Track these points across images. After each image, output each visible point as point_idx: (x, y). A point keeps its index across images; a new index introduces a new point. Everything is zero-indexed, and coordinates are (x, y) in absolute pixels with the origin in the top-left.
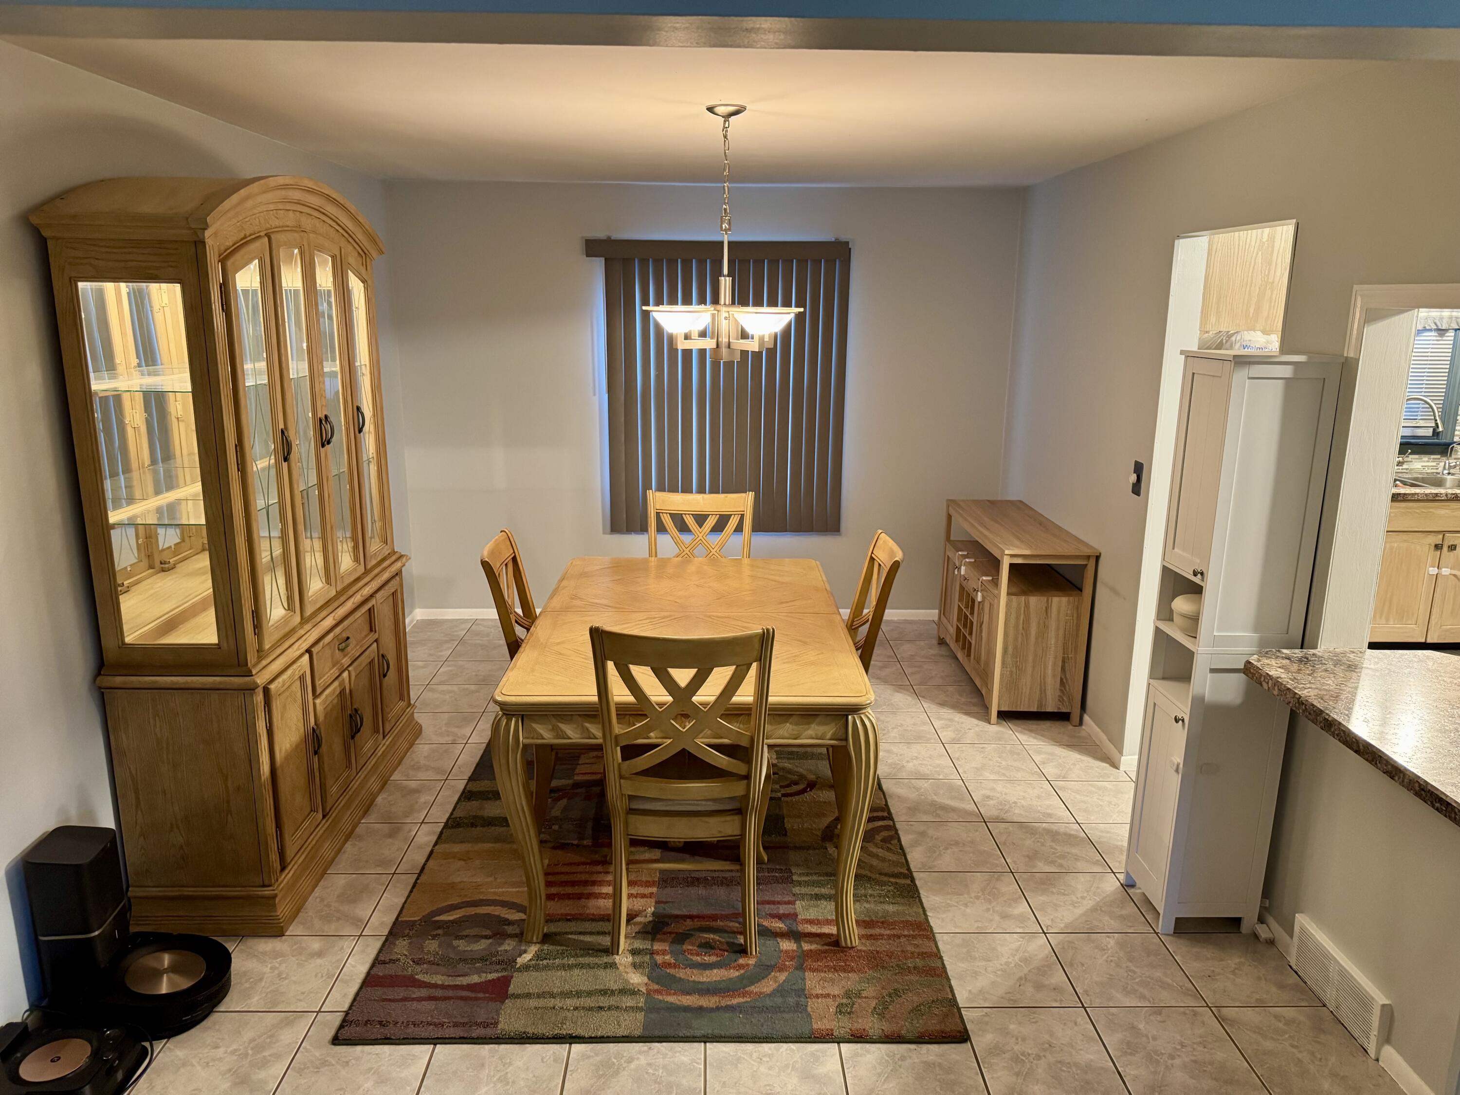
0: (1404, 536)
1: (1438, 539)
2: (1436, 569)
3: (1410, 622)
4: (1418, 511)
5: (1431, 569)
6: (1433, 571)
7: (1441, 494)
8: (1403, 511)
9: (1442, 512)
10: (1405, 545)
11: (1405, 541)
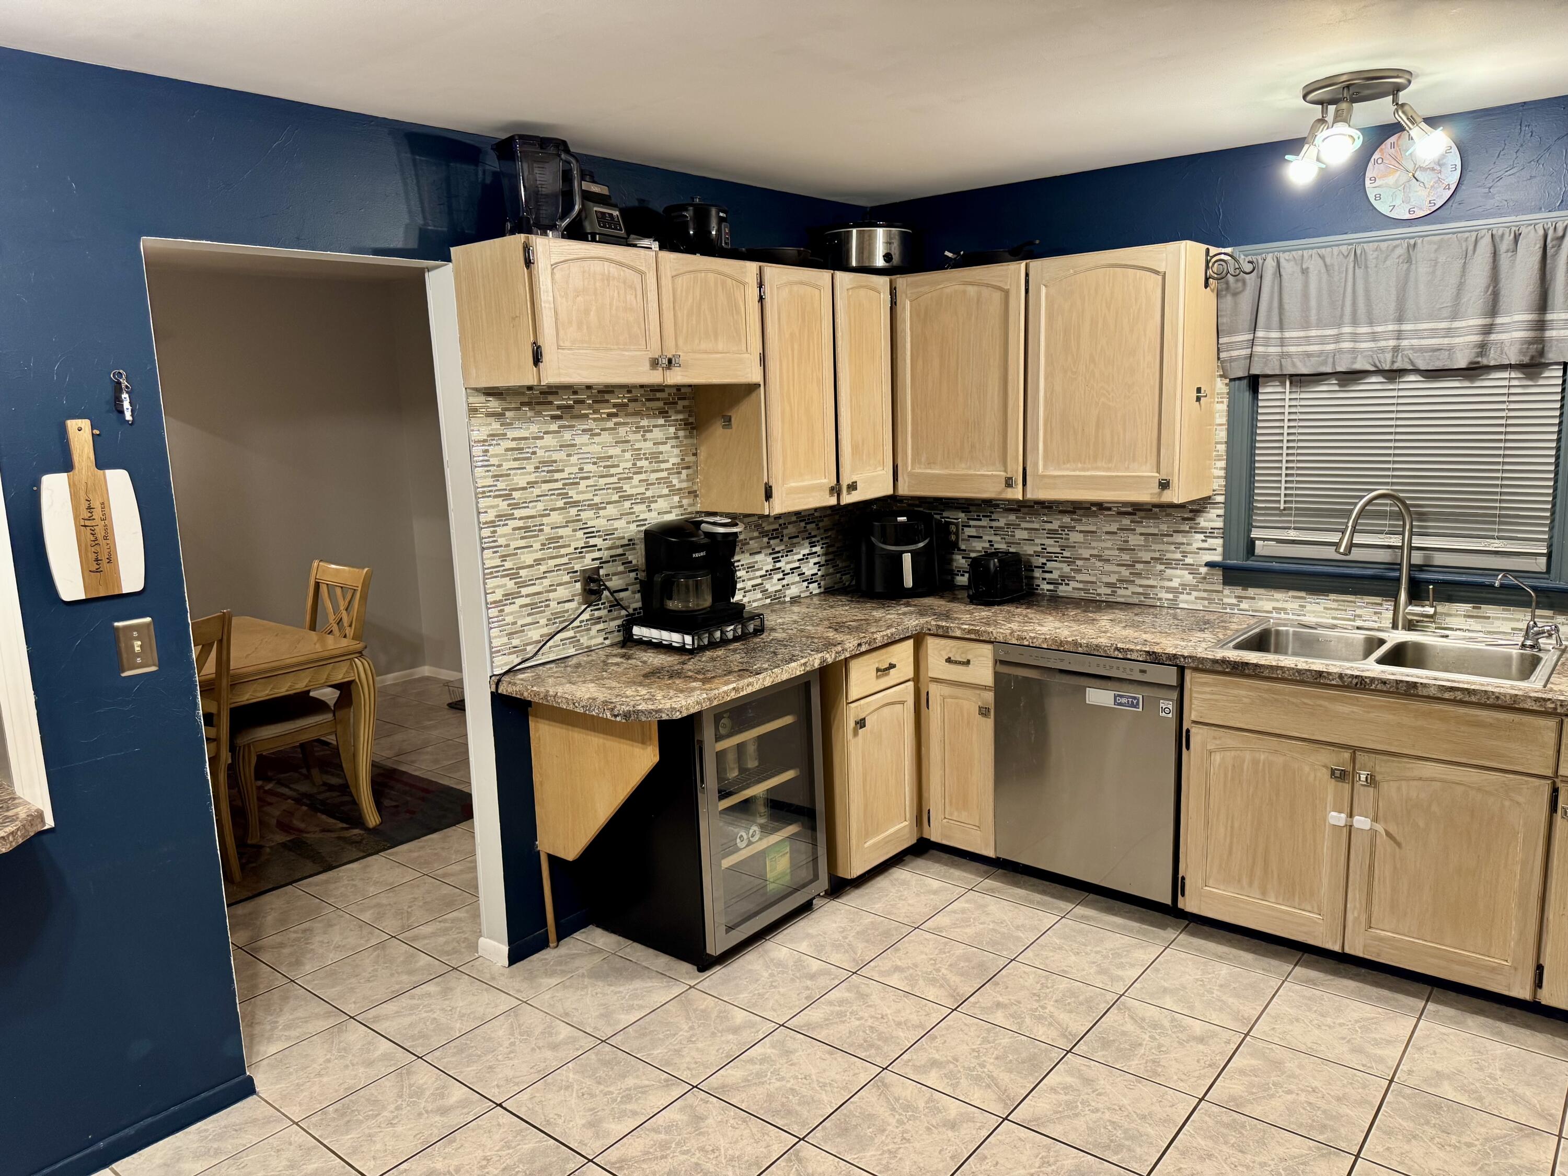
0: (1275, 743)
1: (1342, 760)
2: (1343, 816)
3: (1307, 907)
4: (1294, 700)
5: (1333, 814)
6: (1338, 818)
7: (1329, 673)
8: (1266, 696)
9: (1344, 709)
10: (1279, 760)
11: (1279, 753)
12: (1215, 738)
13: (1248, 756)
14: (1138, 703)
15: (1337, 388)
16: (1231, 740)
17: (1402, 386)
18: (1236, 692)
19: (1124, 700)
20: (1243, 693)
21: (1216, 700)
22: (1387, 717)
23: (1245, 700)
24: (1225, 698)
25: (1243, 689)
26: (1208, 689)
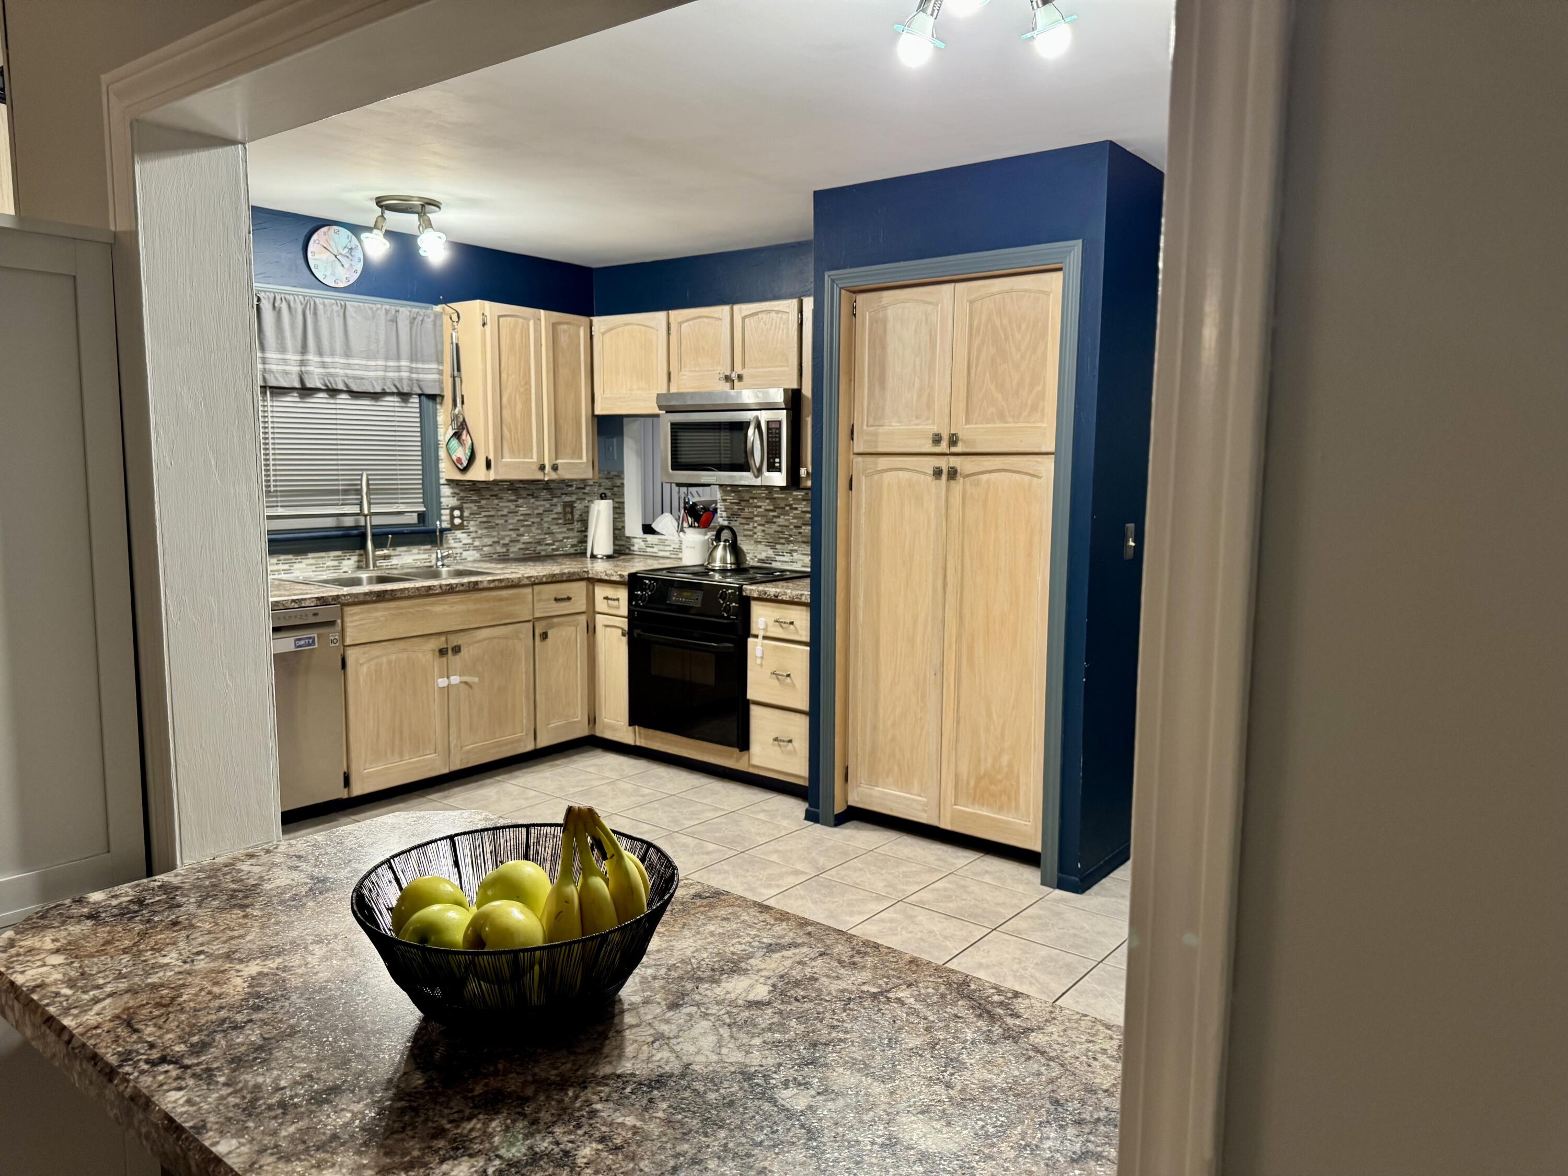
0: (401, 645)
1: (440, 642)
2: (446, 679)
3: (428, 752)
4: (411, 610)
5: (440, 680)
6: (442, 682)
7: (434, 586)
9: (438, 609)
10: (404, 656)
11: (404, 650)
12: (364, 653)
13: (384, 660)
14: (314, 642)
15: (298, 399)
16: (375, 650)
17: (338, 401)
18: (375, 614)
19: (302, 642)
20: (380, 614)
21: (362, 625)
22: (461, 607)
23: (382, 619)
24: (369, 621)
25: (381, 611)
26: (357, 617)
